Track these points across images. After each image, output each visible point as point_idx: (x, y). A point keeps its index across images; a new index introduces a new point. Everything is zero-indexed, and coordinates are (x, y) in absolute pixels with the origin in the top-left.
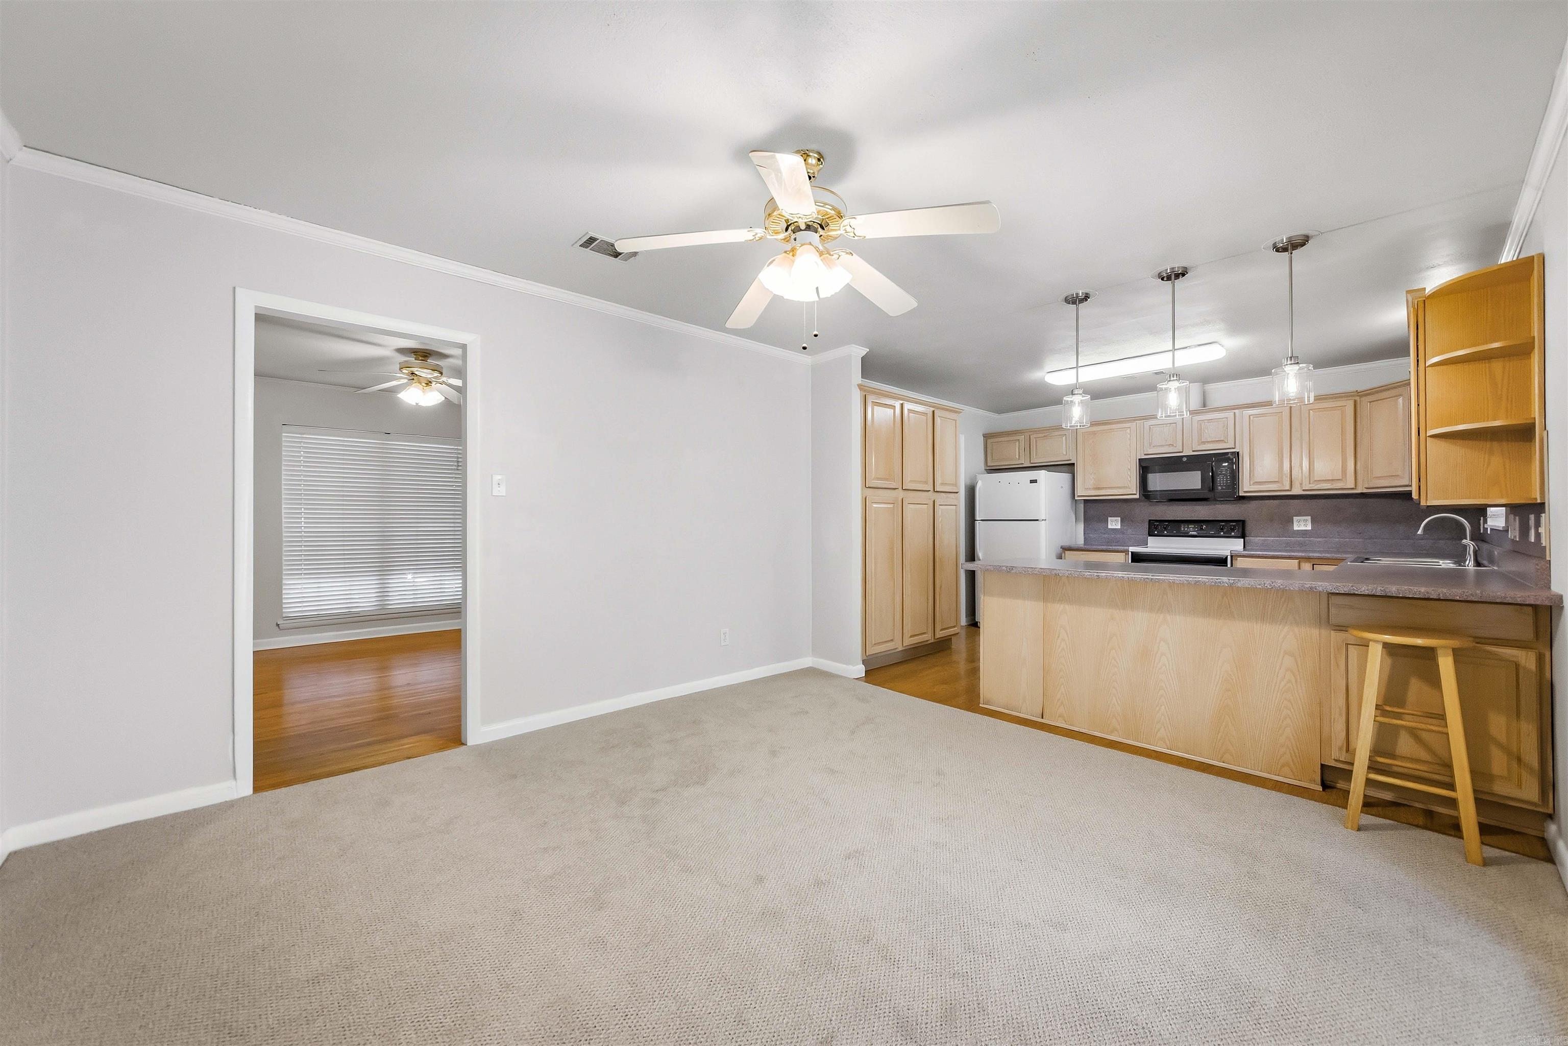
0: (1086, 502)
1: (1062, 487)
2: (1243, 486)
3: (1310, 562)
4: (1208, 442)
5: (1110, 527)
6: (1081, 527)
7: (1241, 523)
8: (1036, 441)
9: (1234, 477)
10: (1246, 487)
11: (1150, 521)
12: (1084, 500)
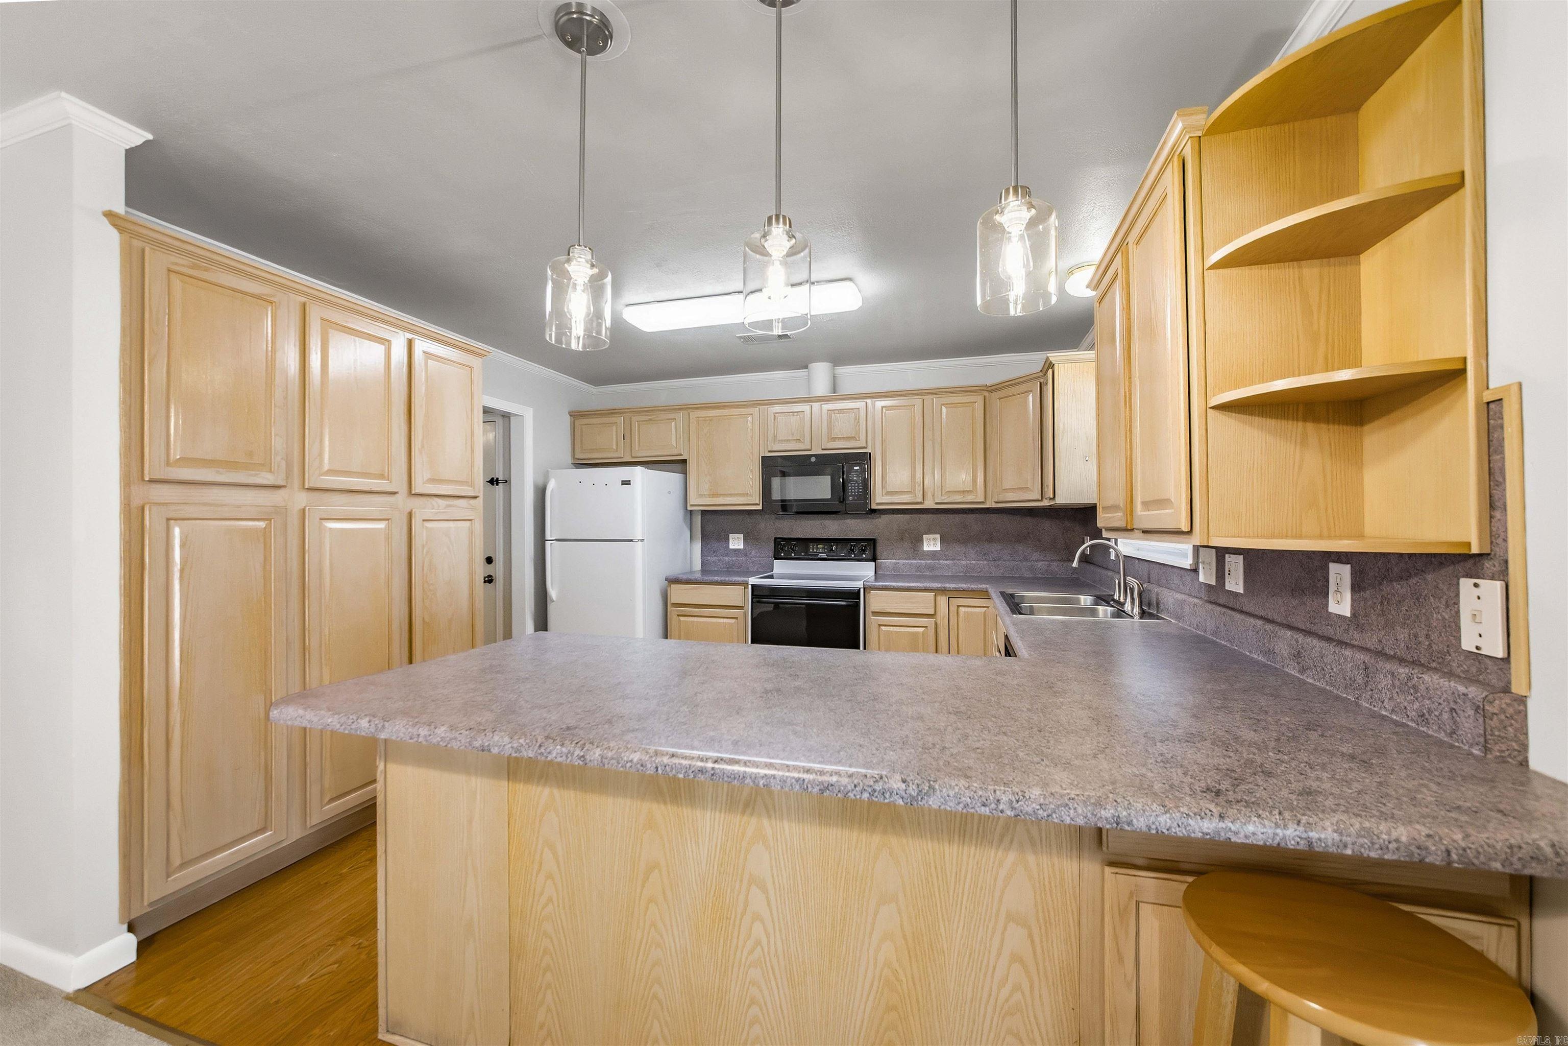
0: (704, 512)
1: (669, 493)
2: (875, 499)
3: (946, 595)
4: (839, 438)
5: (731, 547)
6: (698, 547)
7: (872, 543)
8: (638, 425)
9: (866, 485)
10: (880, 498)
11: (776, 539)
12: (702, 511)
